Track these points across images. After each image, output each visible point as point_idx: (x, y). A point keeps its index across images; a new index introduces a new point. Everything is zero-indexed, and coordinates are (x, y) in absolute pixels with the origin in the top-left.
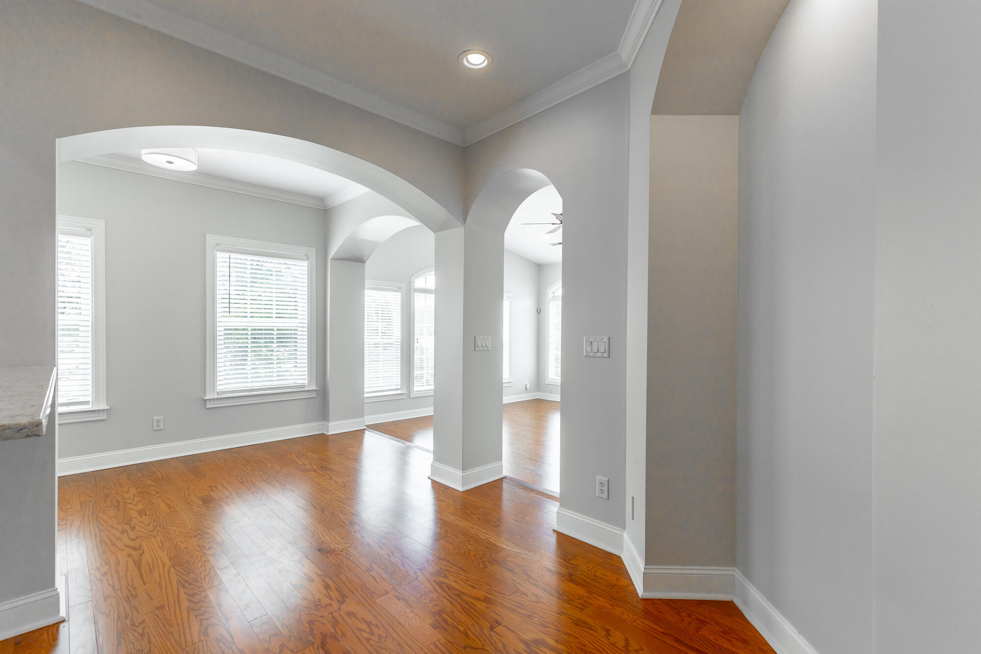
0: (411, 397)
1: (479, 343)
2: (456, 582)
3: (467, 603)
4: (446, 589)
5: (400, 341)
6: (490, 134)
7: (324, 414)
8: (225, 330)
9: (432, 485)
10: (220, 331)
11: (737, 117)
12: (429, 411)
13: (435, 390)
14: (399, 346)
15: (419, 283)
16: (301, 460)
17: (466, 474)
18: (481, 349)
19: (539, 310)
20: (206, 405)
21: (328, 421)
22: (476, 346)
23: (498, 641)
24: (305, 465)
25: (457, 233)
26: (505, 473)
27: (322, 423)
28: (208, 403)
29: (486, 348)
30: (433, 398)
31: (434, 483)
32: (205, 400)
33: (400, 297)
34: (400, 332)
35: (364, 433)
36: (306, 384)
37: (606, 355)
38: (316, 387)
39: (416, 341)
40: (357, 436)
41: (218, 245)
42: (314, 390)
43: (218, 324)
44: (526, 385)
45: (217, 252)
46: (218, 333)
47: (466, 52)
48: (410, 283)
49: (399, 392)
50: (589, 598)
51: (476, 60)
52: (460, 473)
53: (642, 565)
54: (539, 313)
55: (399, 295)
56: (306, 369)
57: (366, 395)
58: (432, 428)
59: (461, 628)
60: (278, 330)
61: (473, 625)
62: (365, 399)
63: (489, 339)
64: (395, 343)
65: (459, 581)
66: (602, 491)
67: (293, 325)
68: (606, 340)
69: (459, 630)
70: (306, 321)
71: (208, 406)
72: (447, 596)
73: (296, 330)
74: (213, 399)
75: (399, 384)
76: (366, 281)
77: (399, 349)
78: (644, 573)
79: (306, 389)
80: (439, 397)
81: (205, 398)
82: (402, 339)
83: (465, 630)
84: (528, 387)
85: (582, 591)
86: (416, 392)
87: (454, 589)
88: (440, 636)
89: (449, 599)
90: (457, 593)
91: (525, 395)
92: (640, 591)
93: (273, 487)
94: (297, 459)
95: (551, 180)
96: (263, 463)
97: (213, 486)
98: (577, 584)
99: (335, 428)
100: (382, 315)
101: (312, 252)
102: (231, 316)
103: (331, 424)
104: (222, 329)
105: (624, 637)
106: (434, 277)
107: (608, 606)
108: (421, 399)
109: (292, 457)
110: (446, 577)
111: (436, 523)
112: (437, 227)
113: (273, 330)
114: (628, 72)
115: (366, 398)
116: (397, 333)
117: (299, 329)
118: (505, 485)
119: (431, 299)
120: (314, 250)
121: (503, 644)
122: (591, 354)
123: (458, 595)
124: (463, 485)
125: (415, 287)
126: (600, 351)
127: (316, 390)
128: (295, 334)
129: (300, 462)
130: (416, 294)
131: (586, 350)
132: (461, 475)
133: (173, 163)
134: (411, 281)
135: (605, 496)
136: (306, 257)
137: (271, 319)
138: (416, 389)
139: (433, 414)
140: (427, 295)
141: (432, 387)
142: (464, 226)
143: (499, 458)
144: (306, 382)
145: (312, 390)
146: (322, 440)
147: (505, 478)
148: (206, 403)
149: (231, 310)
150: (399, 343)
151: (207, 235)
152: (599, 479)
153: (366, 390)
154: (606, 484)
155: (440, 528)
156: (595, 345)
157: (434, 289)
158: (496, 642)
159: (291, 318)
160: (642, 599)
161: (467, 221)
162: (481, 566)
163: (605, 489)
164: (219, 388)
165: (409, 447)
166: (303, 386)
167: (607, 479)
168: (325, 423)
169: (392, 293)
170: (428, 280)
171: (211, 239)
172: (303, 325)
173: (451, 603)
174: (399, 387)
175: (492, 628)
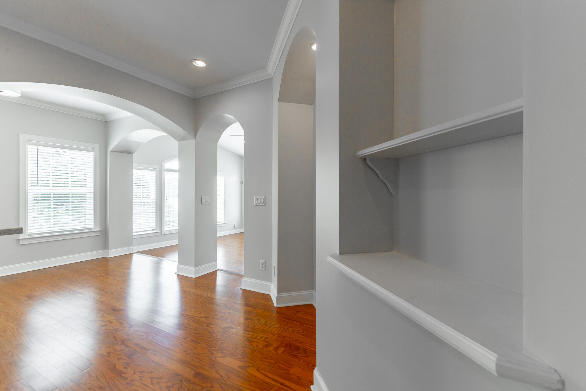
0: (163, 234)
1: (204, 200)
2: (191, 313)
3: (196, 319)
4: (186, 316)
5: (155, 200)
6: (208, 95)
7: (105, 245)
8: (34, 194)
9: (177, 277)
10: (30, 196)
11: (313, 106)
12: (175, 242)
13: (179, 229)
14: (155, 204)
15: (168, 165)
16: (93, 272)
17: (196, 269)
18: (205, 203)
19: (242, 182)
20: (19, 242)
21: (109, 249)
22: (202, 202)
23: (210, 330)
24: (96, 274)
25: (191, 143)
26: (218, 268)
27: (104, 251)
28: (20, 241)
29: (208, 203)
30: (177, 234)
31: (178, 275)
32: (19, 240)
33: (155, 174)
34: (155, 195)
35: (133, 255)
36: (93, 228)
37: (264, 204)
38: (100, 229)
39: (165, 200)
40: (128, 257)
41: (28, 141)
42: (99, 231)
43: (29, 191)
44: (234, 225)
45: (28, 145)
46: (29, 197)
47: (195, 60)
48: (161, 165)
49: (155, 231)
50: (253, 310)
51: (200, 64)
52: (193, 269)
53: (276, 293)
54: (242, 184)
55: (154, 173)
56: (93, 218)
57: (134, 234)
58: (177, 251)
59: (193, 328)
60: (72, 194)
61: (199, 326)
62: (133, 237)
63: (209, 198)
64: (152, 202)
65: (192, 312)
66: (262, 267)
67: (83, 191)
68: (264, 198)
69: (193, 329)
70: (93, 189)
71: (21, 243)
72: (186, 319)
73: (86, 194)
74: (25, 239)
75: (155, 226)
76: (134, 164)
77: (155, 205)
78: (277, 297)
79: (93, 230)
80: (181, 234)
81: (19, 238)
82: (157, 200)
83: (195, 329)
84: (236, 226)
85: (250, 309)
86: (166, 231)
87: (190, 315)
88: (183, 332)
89: (187, 319)
90: (191, 317)
91: (235, 230)
92: (275, 305)
93: (76, 286)
94: (90, 272)
95: (238, 120)
96: (65, 275)
97: (33, 290)
98: (248, 307)
99: (113, 253)
100: (143, 186)
101: (97, 147)
102: (39, 186)
103: (110, 251)
104: (32, 194)
105: (265, 321)
106: (178, 162)
107: (261, 312)
108: (170, 235)
109: (85, 271)
110: (186, 312)
111: (180, 292)
112: (180, 139)
113: (69, 194)
114: (272, 78)
115: (133, 235)
116: (153, 196)
117: (87, 194)
118: (219, 273)
119: (176, 175)
120: (98, 146)
121: (212, 330)
122: (257, 204)
123: (192, 317)
124: (195, 275)
125: (165, 168)
126: (261, 203)
127: (100, 231)
128: (85, 197)
129: (92, 273)
130: (166, 172)
131: (255, 202)
132: (194, 269)
133: (3, 92)
134: (162, 164)
135: (264, 269)
136: (93, 150)
137: (68, 187)
138: (166, 229)
139: (178, 244)
140: (173, 173)
141: (177, 228)
142: (195, 139)
143: (215, 260)
144: (93, 226)
145: (97, 231)
146: (104, 261)
147: (218, 270)
148: (19, 241)
149: (38, 182)
150: (155, 202)
151: (20, 134)
152: (261, 261)
153: (133, 231)
154: (264, 263)
155: (183, 294)
156: (259, 200)
157: (178, 169)
158: (209, 330)
159: (82, 187)
160: (276, 308)
161: (196, 137)
162: (204, 306)
163: (264, 265)
164: (29, 232)
165: (161, 260)
166: (91, 229)
167: (264, 261)
168: (106, 250)
169: (150, 172)
170: (174, 164)
171: (23, 137)
172: (91, 191)
173: (189, 321)
174: (155, 228)
175: (208, 326)
